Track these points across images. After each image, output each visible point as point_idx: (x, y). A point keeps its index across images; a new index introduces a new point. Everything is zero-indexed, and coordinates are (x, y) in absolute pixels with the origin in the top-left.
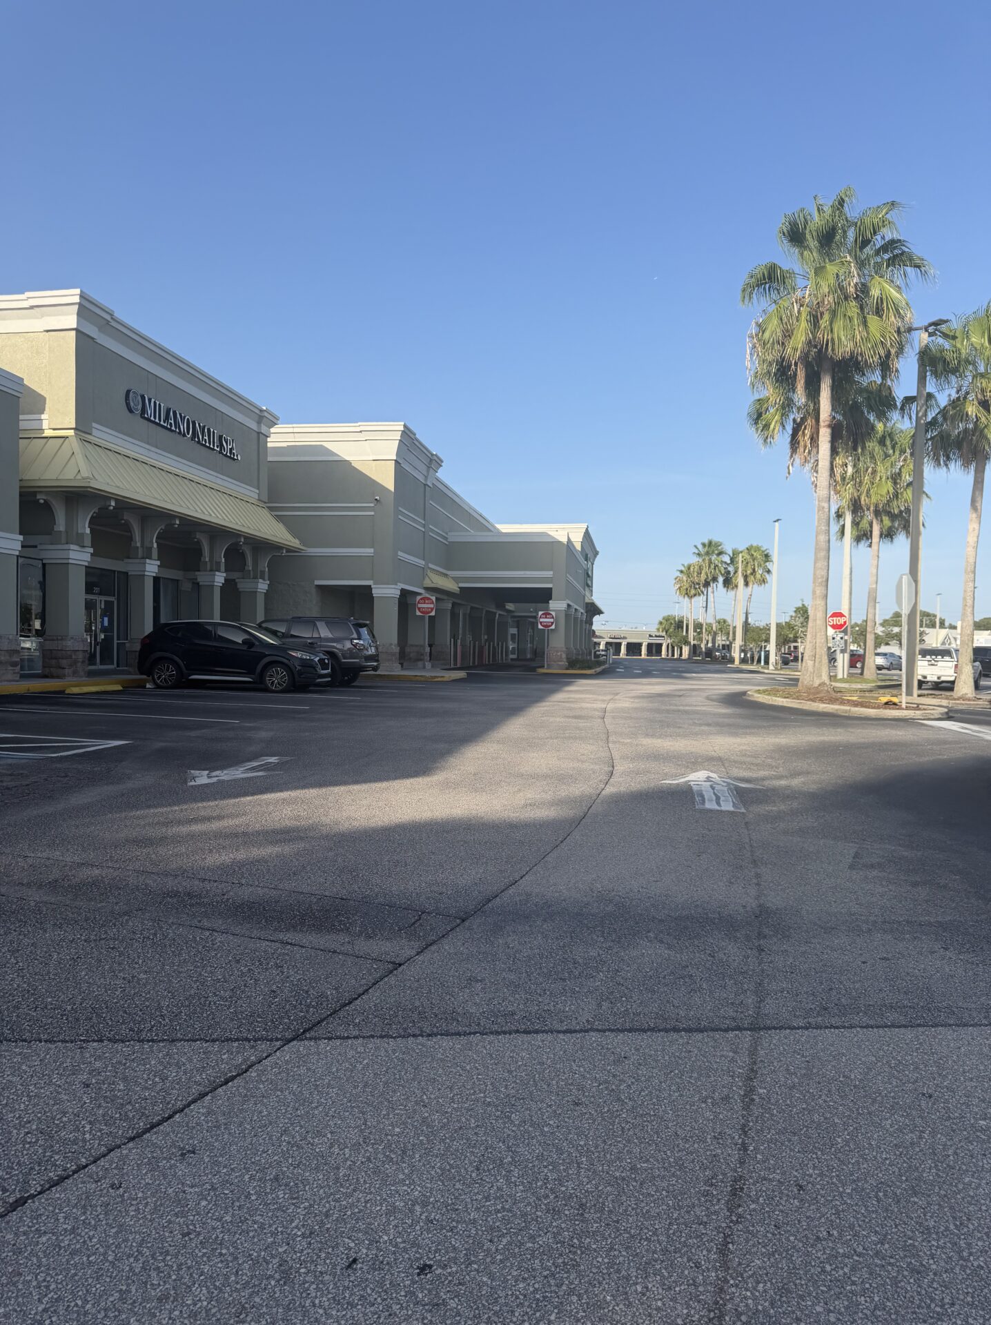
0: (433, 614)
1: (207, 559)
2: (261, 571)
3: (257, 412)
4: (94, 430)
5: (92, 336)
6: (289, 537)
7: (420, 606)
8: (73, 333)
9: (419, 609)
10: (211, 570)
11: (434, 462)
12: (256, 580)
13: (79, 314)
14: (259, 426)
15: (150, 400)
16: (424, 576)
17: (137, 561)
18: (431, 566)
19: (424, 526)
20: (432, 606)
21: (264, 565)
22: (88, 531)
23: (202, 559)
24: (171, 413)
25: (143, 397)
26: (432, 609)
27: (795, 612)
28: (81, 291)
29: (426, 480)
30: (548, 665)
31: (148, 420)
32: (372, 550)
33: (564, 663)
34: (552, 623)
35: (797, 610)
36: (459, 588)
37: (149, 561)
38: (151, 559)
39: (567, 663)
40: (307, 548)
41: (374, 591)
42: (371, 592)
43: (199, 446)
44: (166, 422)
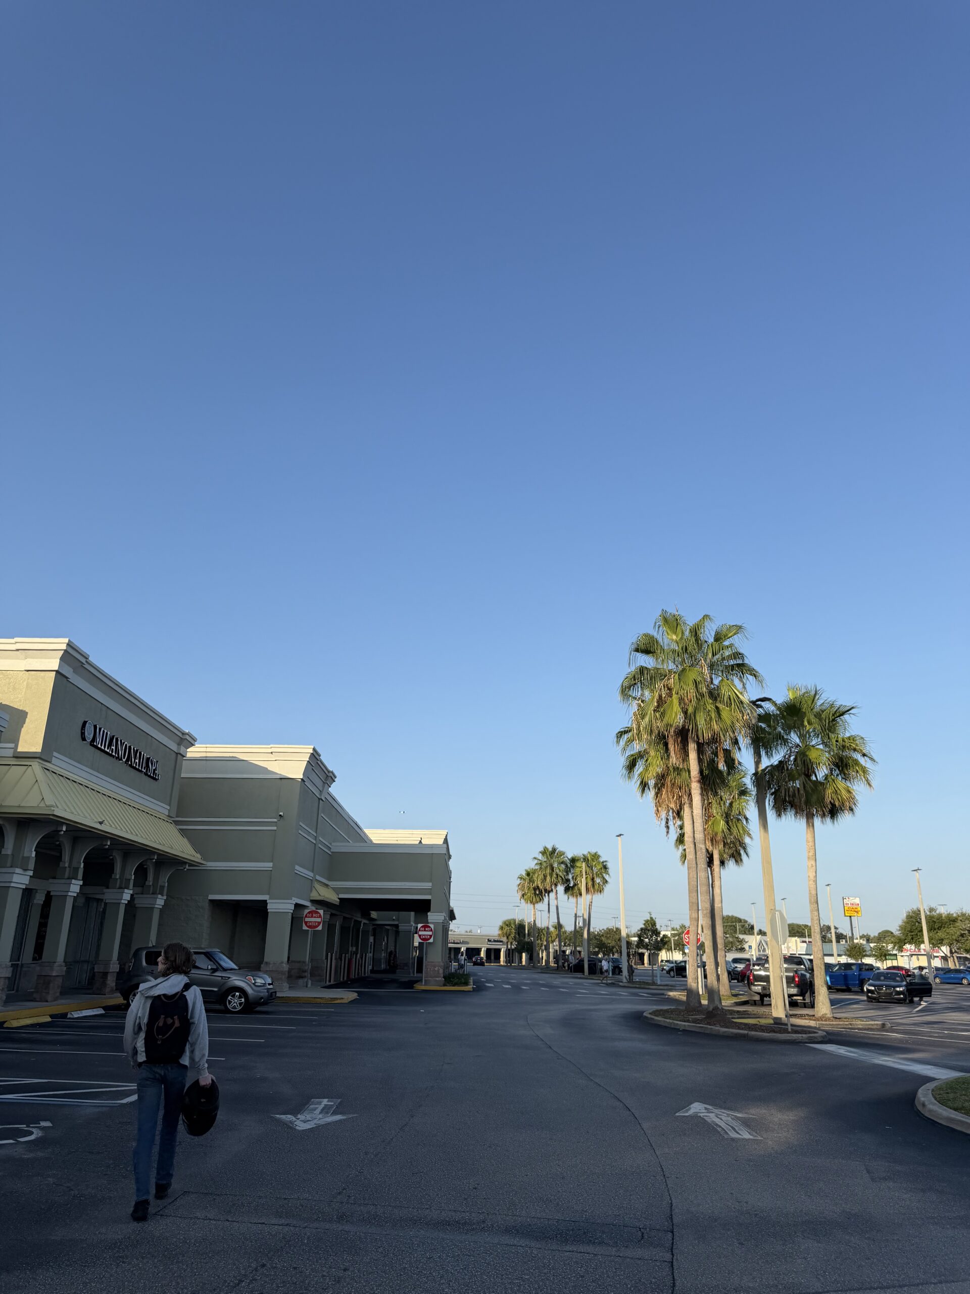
0: (319, 928)
1: (118, 877)
2: (160, 886)
3: (180, 735)
4: (54, 758)
5: (67, 675)
6: (191, 851)
7: (307, 919)
8: (55, 672)
9: (306, 923)
10: (119, 888)
11: (329, 778)
12: (155, 896)
13: (62, 659)
14: (179, 749)
15: (100, 729)
16: (312, 888)
17: (63, 881)
18: (318, 878)
19: (316, 838)
20: (319, 920)
22: (34, 854)
23: (113, 877)
24: (114, 740)
25: (95, 727)
26: (319, 923)
27: (644, 924)
28: (69, 640)
29: (321, 795)
30: (425, 981)
31: (96, 747)
32: (271, 864)
33: (441, 978)
34: (431, 936)
35: (646, 923)
36: (339, 899)
37: (73, 881)
38: (76, 879)
39: (444, 979)
40: (207, 861)
41: (269, 906)
42: (266, 906)
43: (129, 769)
44: (109, 748)
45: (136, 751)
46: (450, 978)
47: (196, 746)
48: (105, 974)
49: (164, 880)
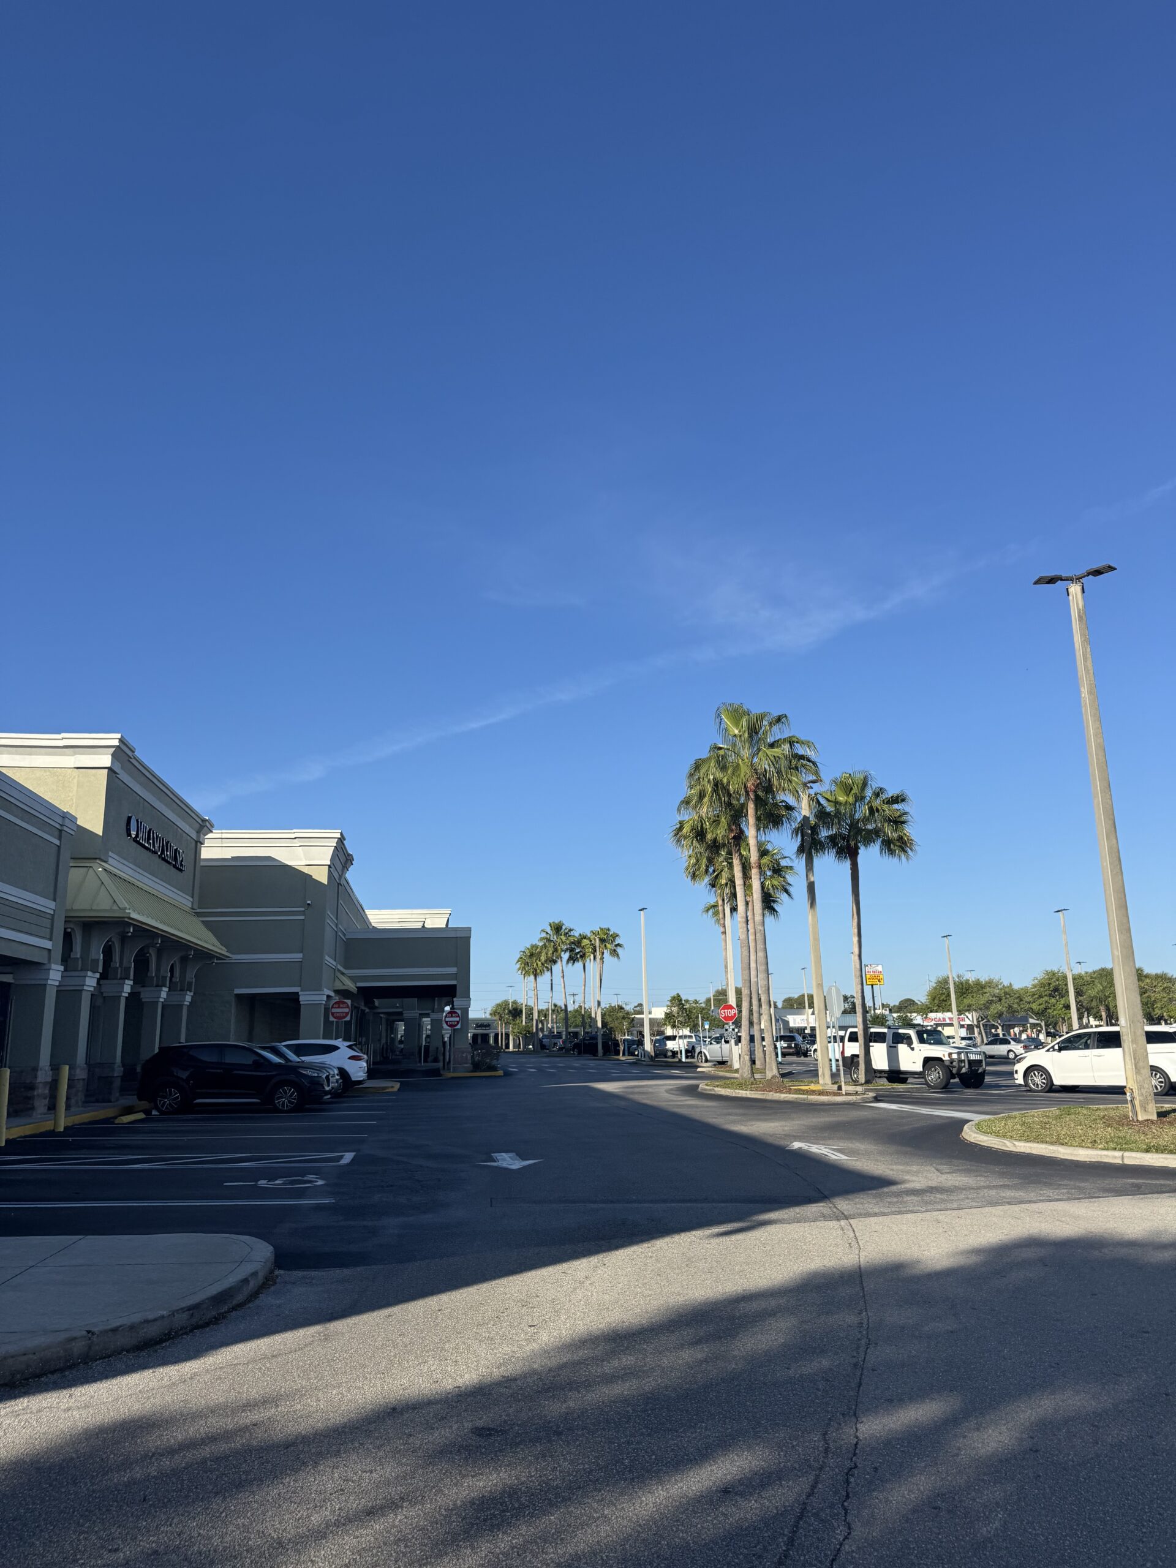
0: (348, 1018)
1: (153, 975)
2: (188, 981)
3: (201, 823)
4: (110, 859)
5: (115, 770)
6: (217, 943)
7: (334, 1010)
8: (107, 770)
9: (333, 1014)
10: (157, 986)
11: (349, 862)
12: (184, 992)
13: (113, 755)
14: (199, 837)
15: (141, 823)
16: (335, 977)
17: (115, 981)
18: (339, 967)
19: (337, 926)
20: (347, 1010)
21: (191, 976)
22: (102, 958)
23: (149, 974)
24: (152, 834)
25: (137, 822)
26: (347, 1014)
28: (121, 736)
29: (340, 879)
30: (453, 1068)
31: (139, 843)
32: (300, 955)
33: (469, 1065)
34: (458, 1022)
36: (357, 987)
37: (127, 982)
38: (128, 979)
39: (471, 1066)
40: (233, 954)
41: (301, 998)
42: (299, 998)
43: (163, 862)
44: (148, 842)
45: (167, 843)
46: (478, 1065)
47: (214, 831)
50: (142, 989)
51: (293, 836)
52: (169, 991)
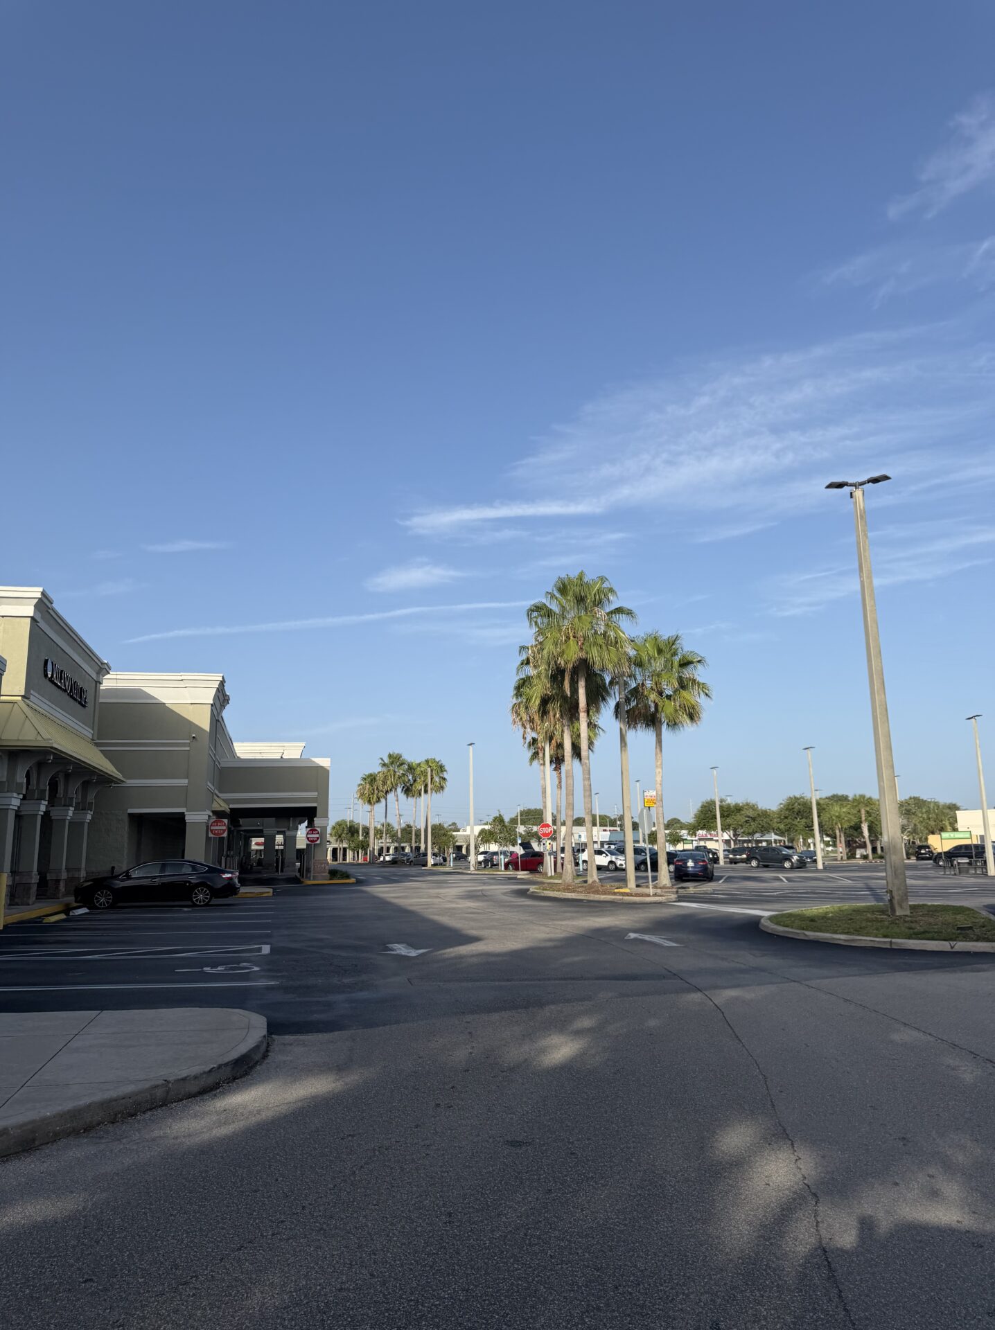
1: (61, 796)
2: (89, 803)
3: (99, 664)
4: (32, 696)
5: (37, 619)
6: (114, 769)
7: (212, 828)
8: (29, 619)
9: (212, 831)
10: (64, 806)
11: (225, 703)
12: (86, 812)
13: (36, 606)
14: (98, 677)
15: (55, 665)
16: (213, 800)
18: (217, 792)
19: (215, 756)
20: (224, 828)
23: (58, 795)
24: (63, 675)
25: (53, 664)
26: (224, 831)
27: (494, 821)
28: (43, 590)
29: (218, 717)
30: (314, 876)
31: (53, 682)
32: (186, 781)
33: (327, 874)
34: (318, 838)
35: (495, 819)
36: (230, 809)
37: (43, 802)
38: (45, 800)
39: (329, 875)
40: (127, 779)
41: (186, 818)
42: (184, 818)
43: (72, 700)
44: (61, 682)
45: (75, 683)
46: (333, 873)
47: (111, 673)
48: (58, 881)
49: (91, 797)
50: (53, 808)
51: (181, 678)
52: (75, 810)
